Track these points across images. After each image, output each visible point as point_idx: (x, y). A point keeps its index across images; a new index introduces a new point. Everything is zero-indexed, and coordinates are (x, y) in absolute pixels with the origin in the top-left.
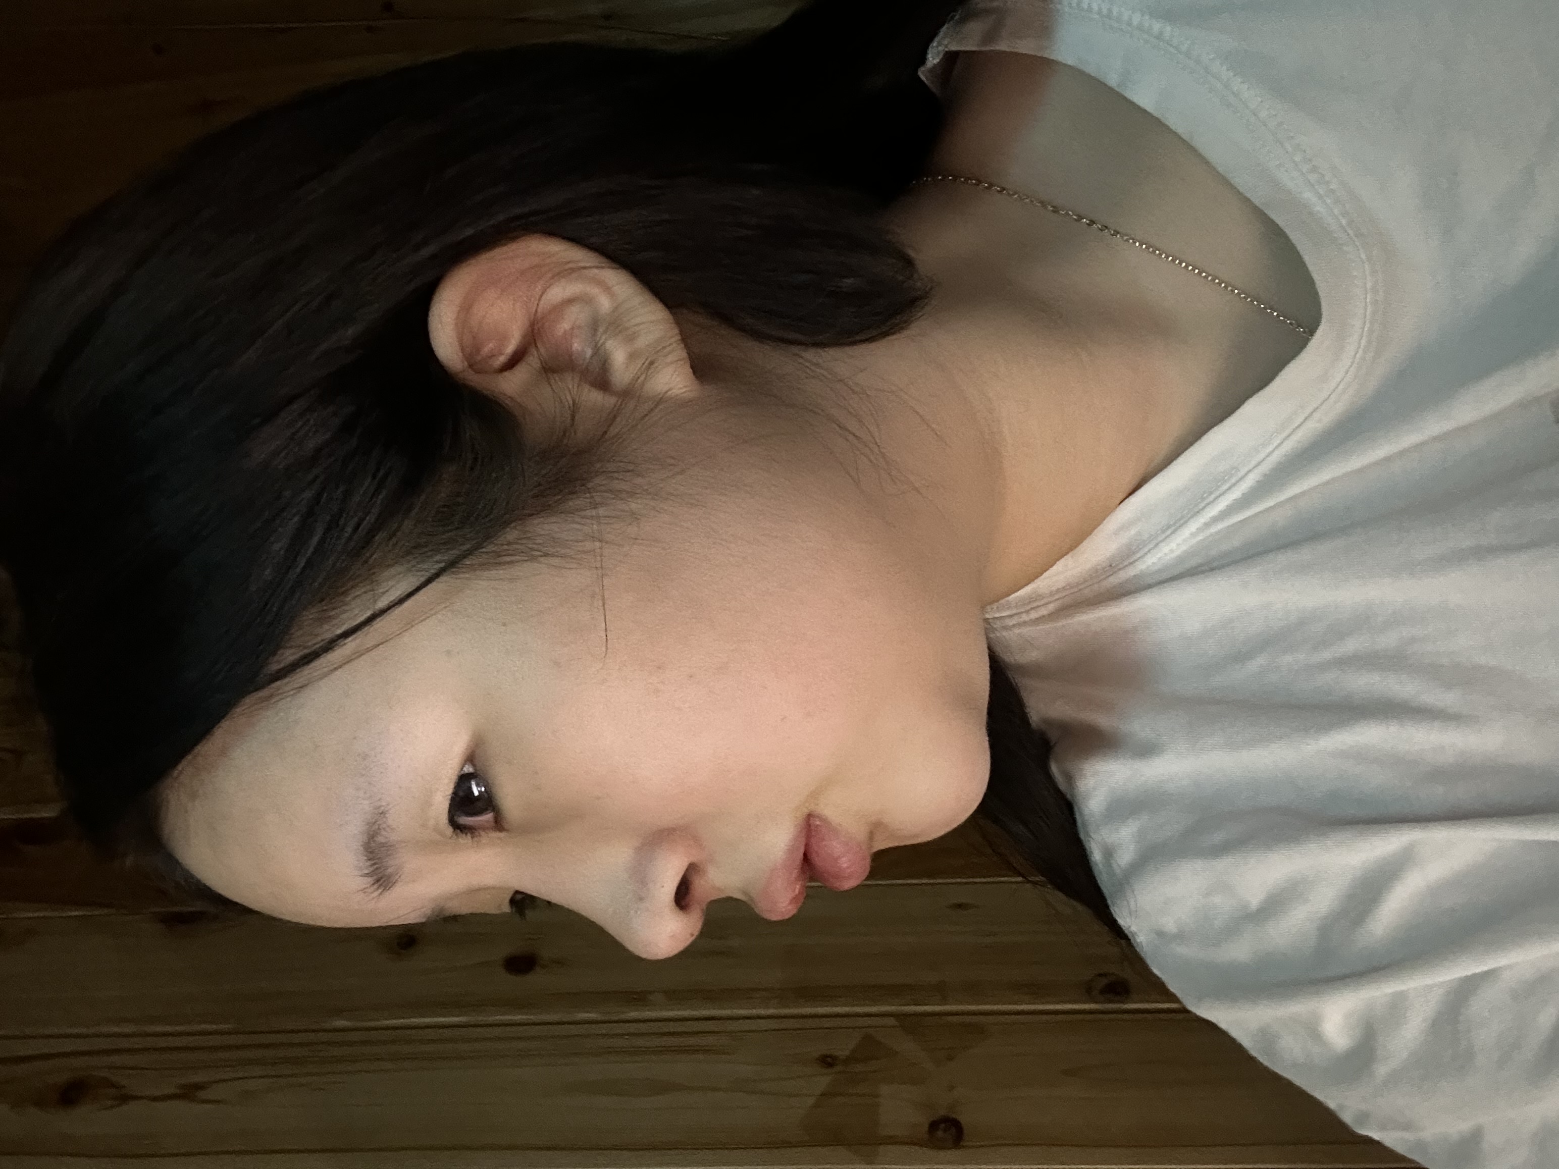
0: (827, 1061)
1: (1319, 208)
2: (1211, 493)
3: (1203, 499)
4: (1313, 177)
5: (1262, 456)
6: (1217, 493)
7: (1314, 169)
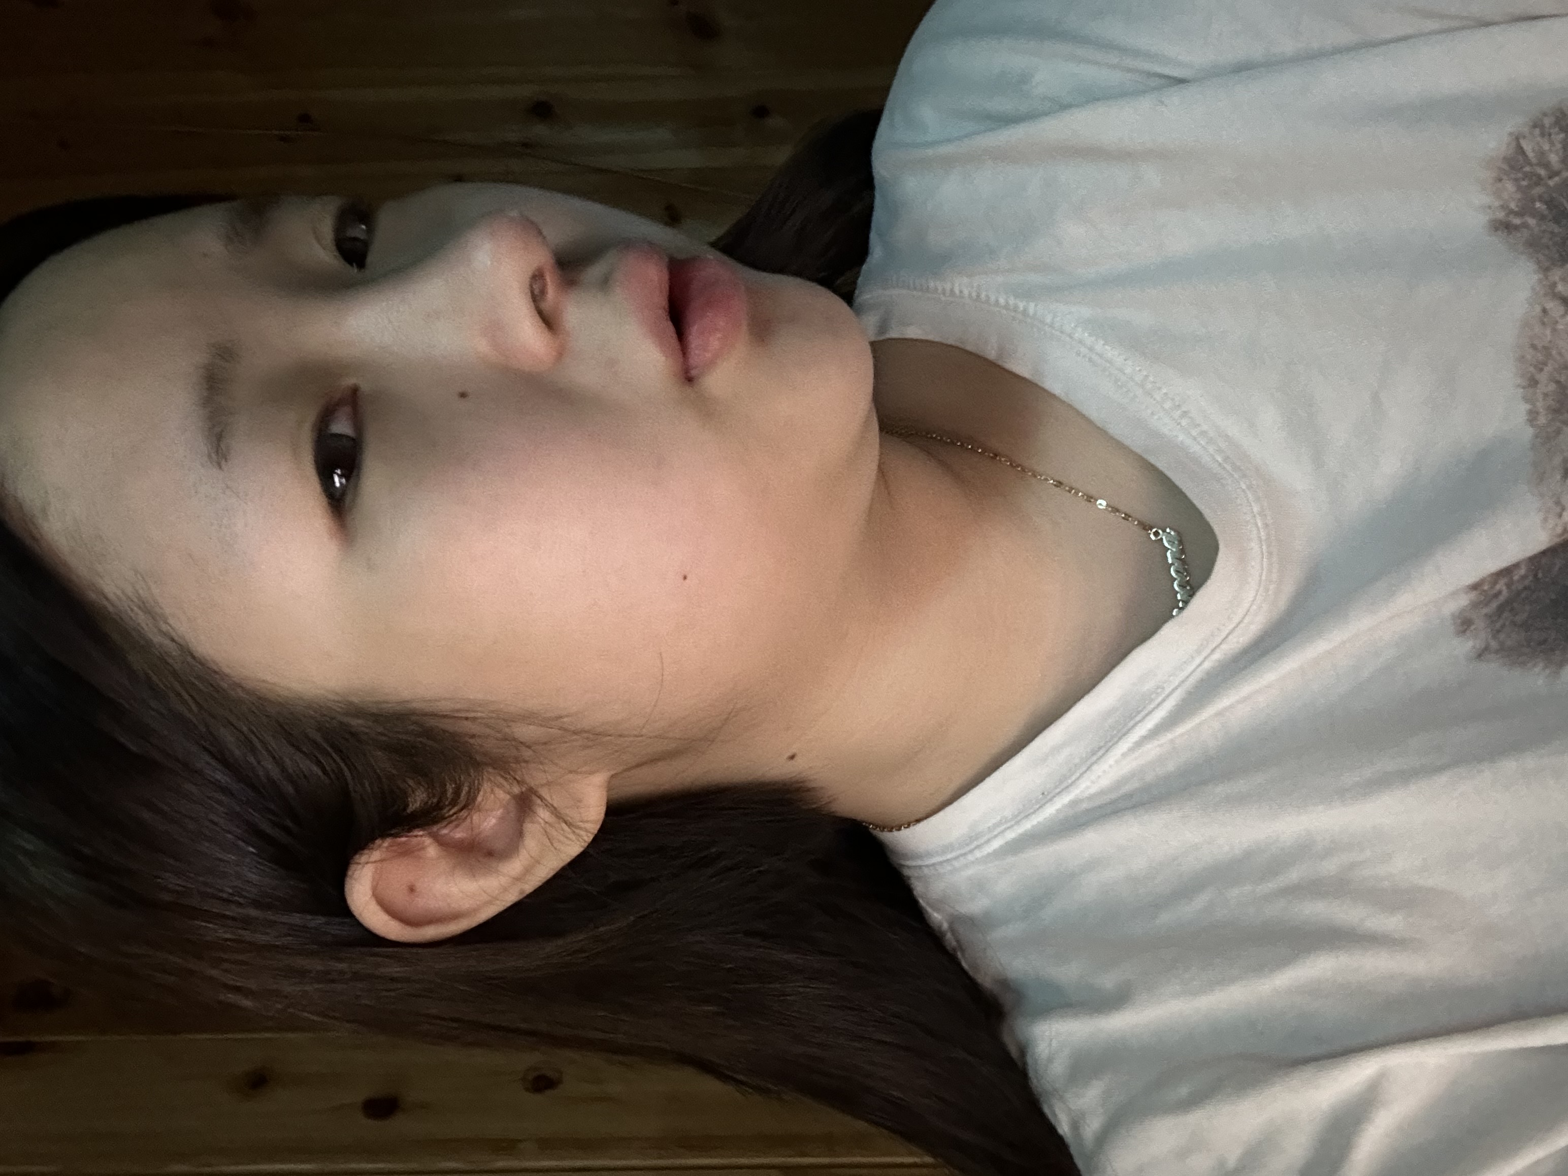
1: (1195, 448)
2: (1139, 712)
3: (1131, 718)
4: (1184, 422)
5: (1186, 673)
6: (1146, 712)
7: (1185, 414)
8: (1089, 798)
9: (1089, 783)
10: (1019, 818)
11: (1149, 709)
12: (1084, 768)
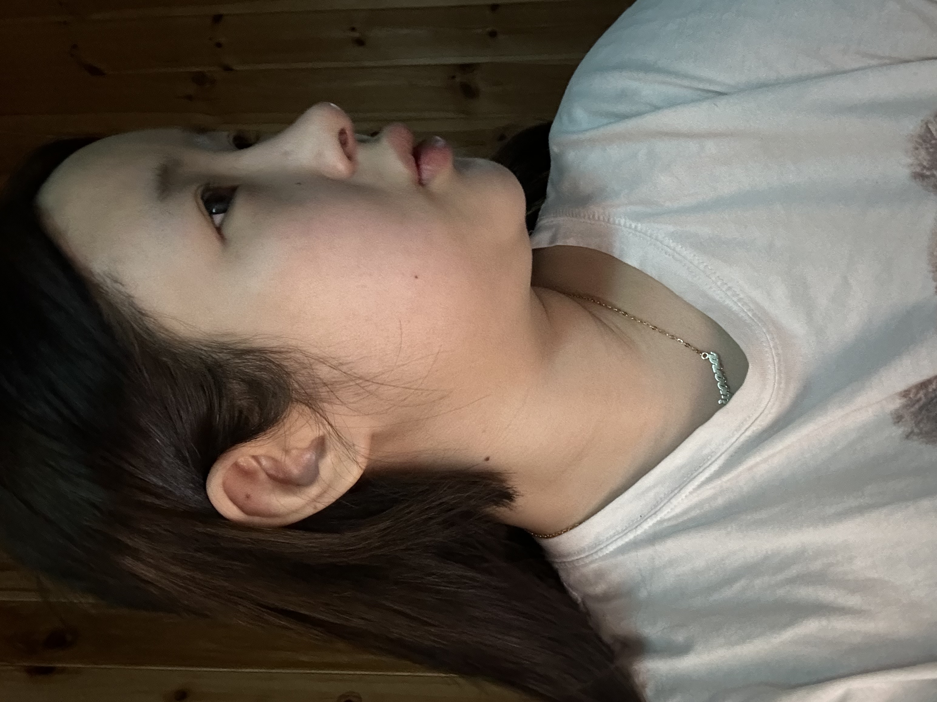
2: (701, 467)
3: (696, 471)
6: (705, 467)
8: (669, 519)
9: (669, 510)
10: (626, 532)
11: (707, 465)
12: (666, 501)
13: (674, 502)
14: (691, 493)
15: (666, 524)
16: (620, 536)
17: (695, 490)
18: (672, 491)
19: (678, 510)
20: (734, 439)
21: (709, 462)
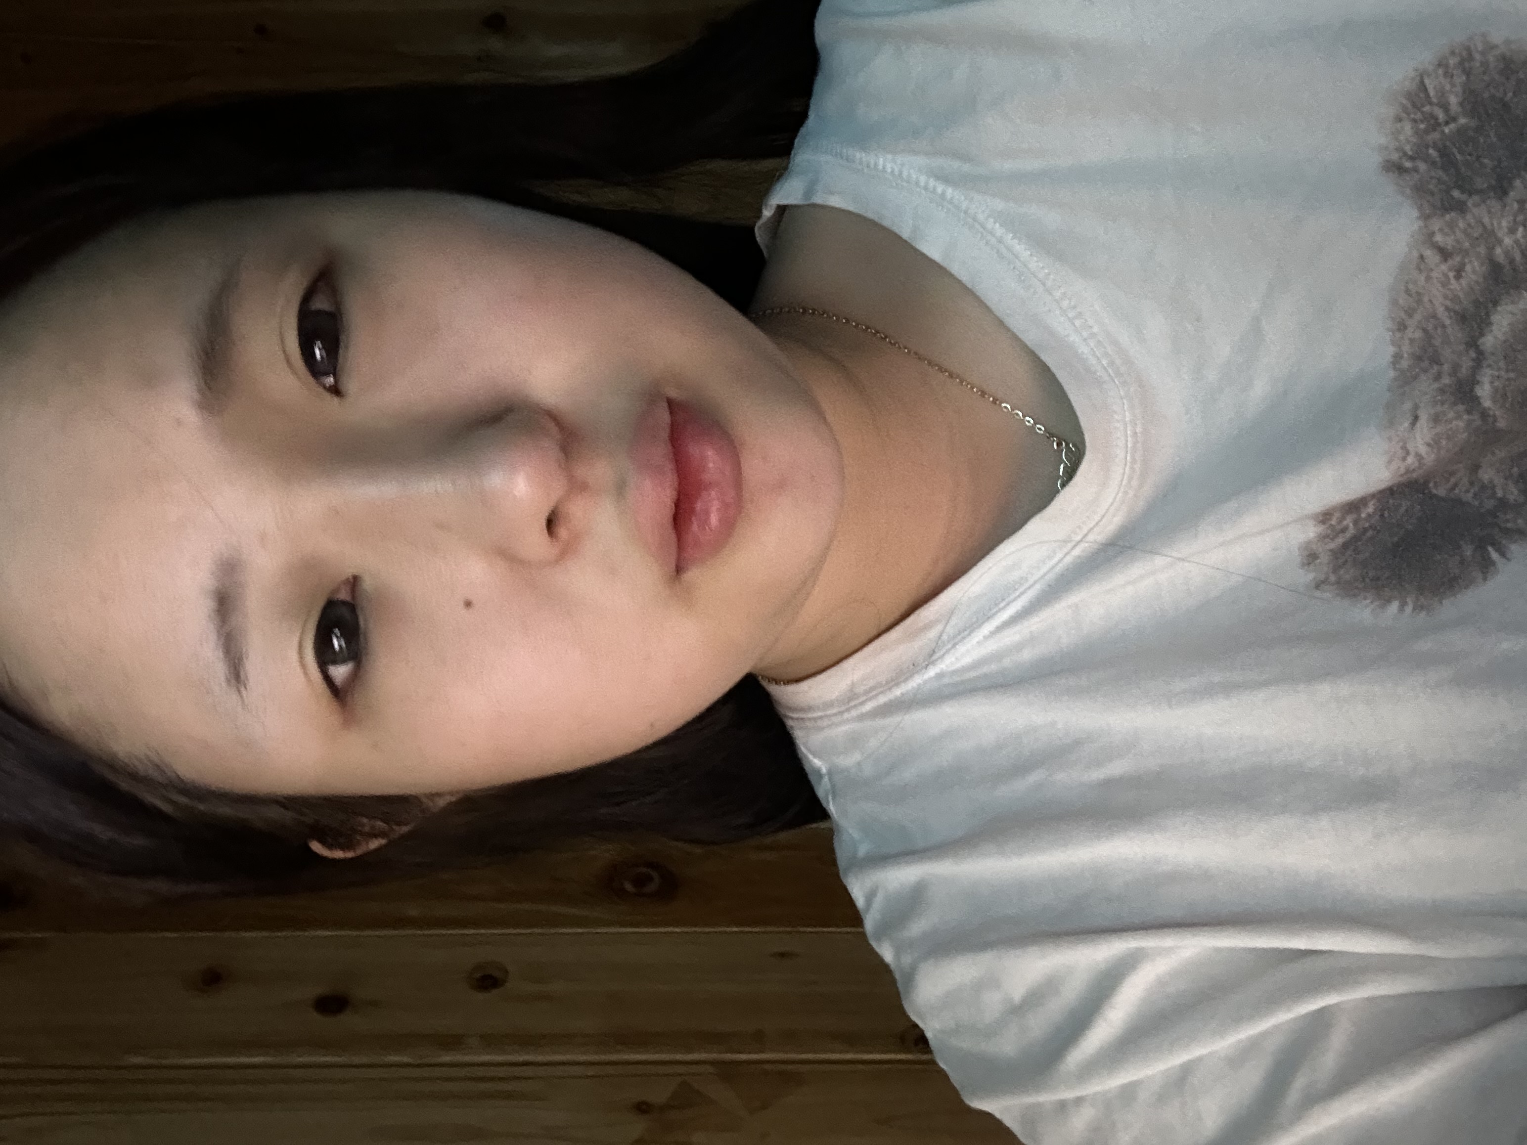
0: (642, 1108)
2: (1003, 600)
4: (1077, 323)
5: (1047, 567)
6: (1010, 600)
7: (1079, 315)
8: (954, 672)
9: (953, 659)
10: (891, 684)
11: (1012, 597)
12: (950, 646)
13: (961, 649)
14: (986, 638)
15: (946, 680)
16: (882, 689)
17: (993, 633)
18: (959, 633)
19: (967, 660)
20: (1056, 560)
21: (1017, 593)
